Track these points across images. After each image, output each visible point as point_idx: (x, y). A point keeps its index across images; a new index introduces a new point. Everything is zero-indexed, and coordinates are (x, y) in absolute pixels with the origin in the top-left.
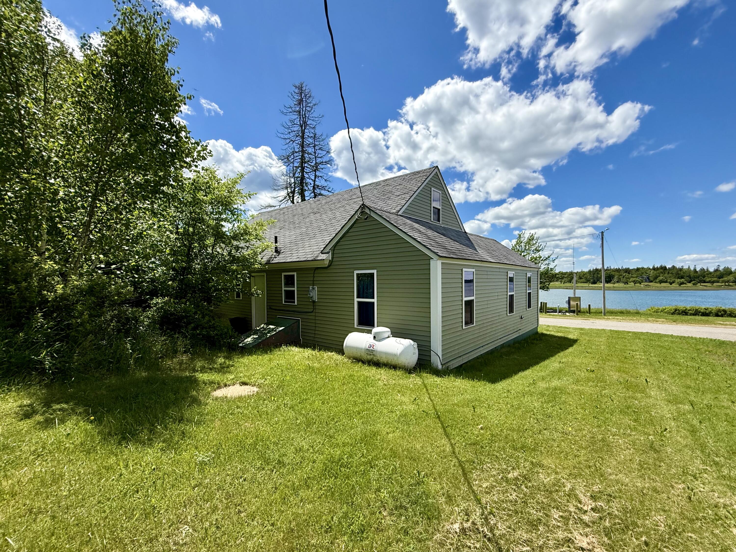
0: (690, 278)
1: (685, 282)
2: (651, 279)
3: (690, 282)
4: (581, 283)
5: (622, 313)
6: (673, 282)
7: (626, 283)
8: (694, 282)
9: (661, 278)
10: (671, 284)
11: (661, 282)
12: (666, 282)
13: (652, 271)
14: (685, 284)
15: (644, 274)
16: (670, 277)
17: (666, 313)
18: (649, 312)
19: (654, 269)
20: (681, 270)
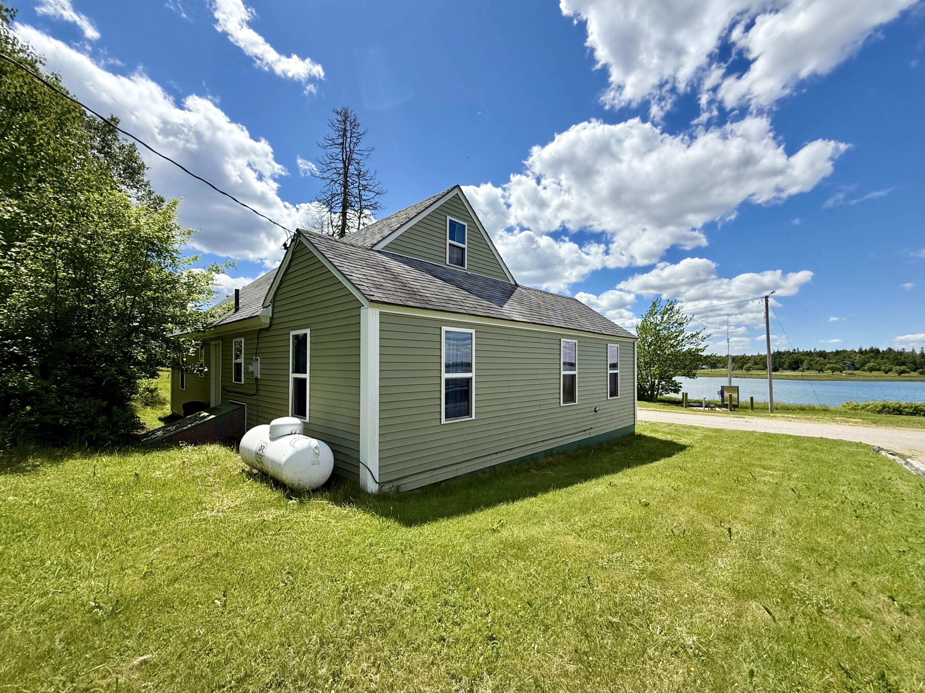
0: (915, 364)
1: (907, 370)
2: (858, 366)
3: (914, 371)
4: (757, 369)
5: (802, 409)
6: (890, 370)
7: (821, 370)
8: (920, 370)
9: (871, 364)
10: (886, 372)
11: (871, 370)
12: (879, 370)
13: (858, 355)
14: (908, 372)
15: (847, 358)
16: (885, 363)
17: (868, 411)
18: (843, 409)
19: (861, 352)
20: (901, 353)
